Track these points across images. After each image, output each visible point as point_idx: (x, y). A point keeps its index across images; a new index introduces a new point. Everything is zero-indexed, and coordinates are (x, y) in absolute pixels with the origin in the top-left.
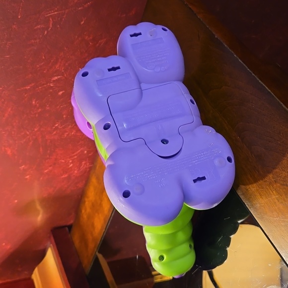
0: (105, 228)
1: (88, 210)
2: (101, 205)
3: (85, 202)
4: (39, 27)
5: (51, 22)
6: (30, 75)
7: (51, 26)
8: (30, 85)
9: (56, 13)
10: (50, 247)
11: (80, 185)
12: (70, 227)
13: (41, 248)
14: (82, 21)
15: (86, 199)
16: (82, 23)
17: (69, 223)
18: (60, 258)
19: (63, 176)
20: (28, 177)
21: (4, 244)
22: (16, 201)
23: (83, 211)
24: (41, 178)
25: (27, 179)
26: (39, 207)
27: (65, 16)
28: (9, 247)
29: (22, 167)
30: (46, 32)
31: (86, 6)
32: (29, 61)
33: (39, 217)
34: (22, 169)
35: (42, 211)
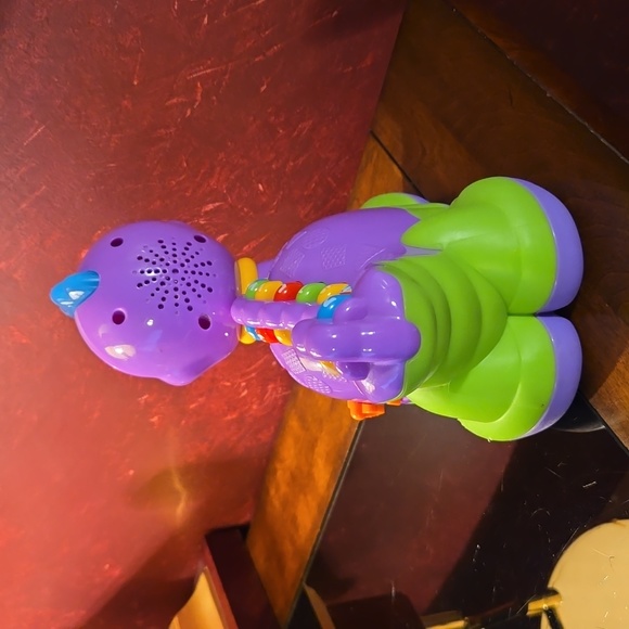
0: (320, 525)
1: (284, 489)
2: (310, 475)
3: (275, 471)
4: (175, 100)
5: (200, 90)
6: (158, 203)
7: (199, 98)
9: (209, 71)
10: (204, 571)
11: (265, 437)
12: (244, 529)
13: (184, 575)
14: (263, 85)
15: (278, 466)
16: (263, 89)
17: (242, 521)
18: (224, 595)
19: (229, 417)
20: (155, 419)
21: (107, 566)
22: (131, 472)
23: (272, 492)
24: (183, 422)
25: (153, 424)
26: (178, 485)
27: (227, 77)
28: (117, 572)
29: (145, 397)
30: (189, 112)
31: (268, 54)
32: (155, 173)
33: (179, 509)
34: (143, 402)
35: (184, 495)
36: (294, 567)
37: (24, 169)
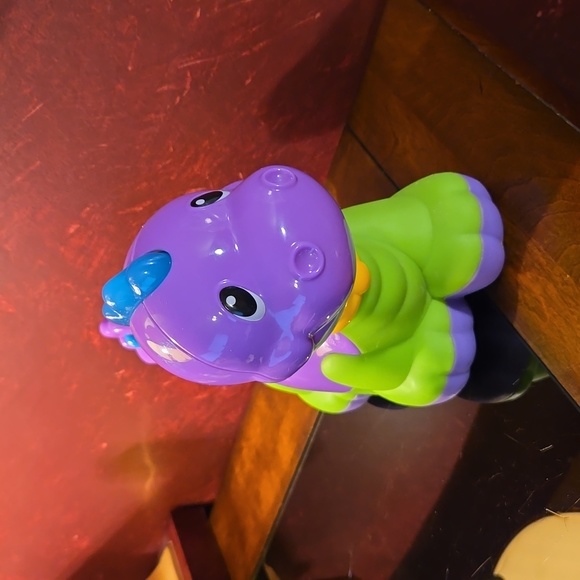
0: (282, 499)
1: (248, 466)
2: (275, 452)
3: (241, 450)
4: (165, 88)
5: (189, 80)
6: (145, 184)
7: (188, 86)
8: (145, 204)
9: (198, 62)
10: (168, 545)
11: (232, 417)
12: (208, 508)
13: (149, 550)
14: (247, 78)
15: (244, 444)
16: (248, 82)
17: (207, 499)
18: (187, 567)
19: (200, 397)
20: (129, 394)
21: (76, 537)
22: (105, 445)
23: (237, 470)
24: (156, 399)
25: (128, 398)
26: (148, 461)
27: (215, 69)
28: (85, 544)
29: (121, 372)
30: (178, 99)
31: (256, 49)
32: (143, 155)
33: (147, 485)
34: (119, 377)
35: (153, 471)
36: (255, 542)
37: (20, 144)
